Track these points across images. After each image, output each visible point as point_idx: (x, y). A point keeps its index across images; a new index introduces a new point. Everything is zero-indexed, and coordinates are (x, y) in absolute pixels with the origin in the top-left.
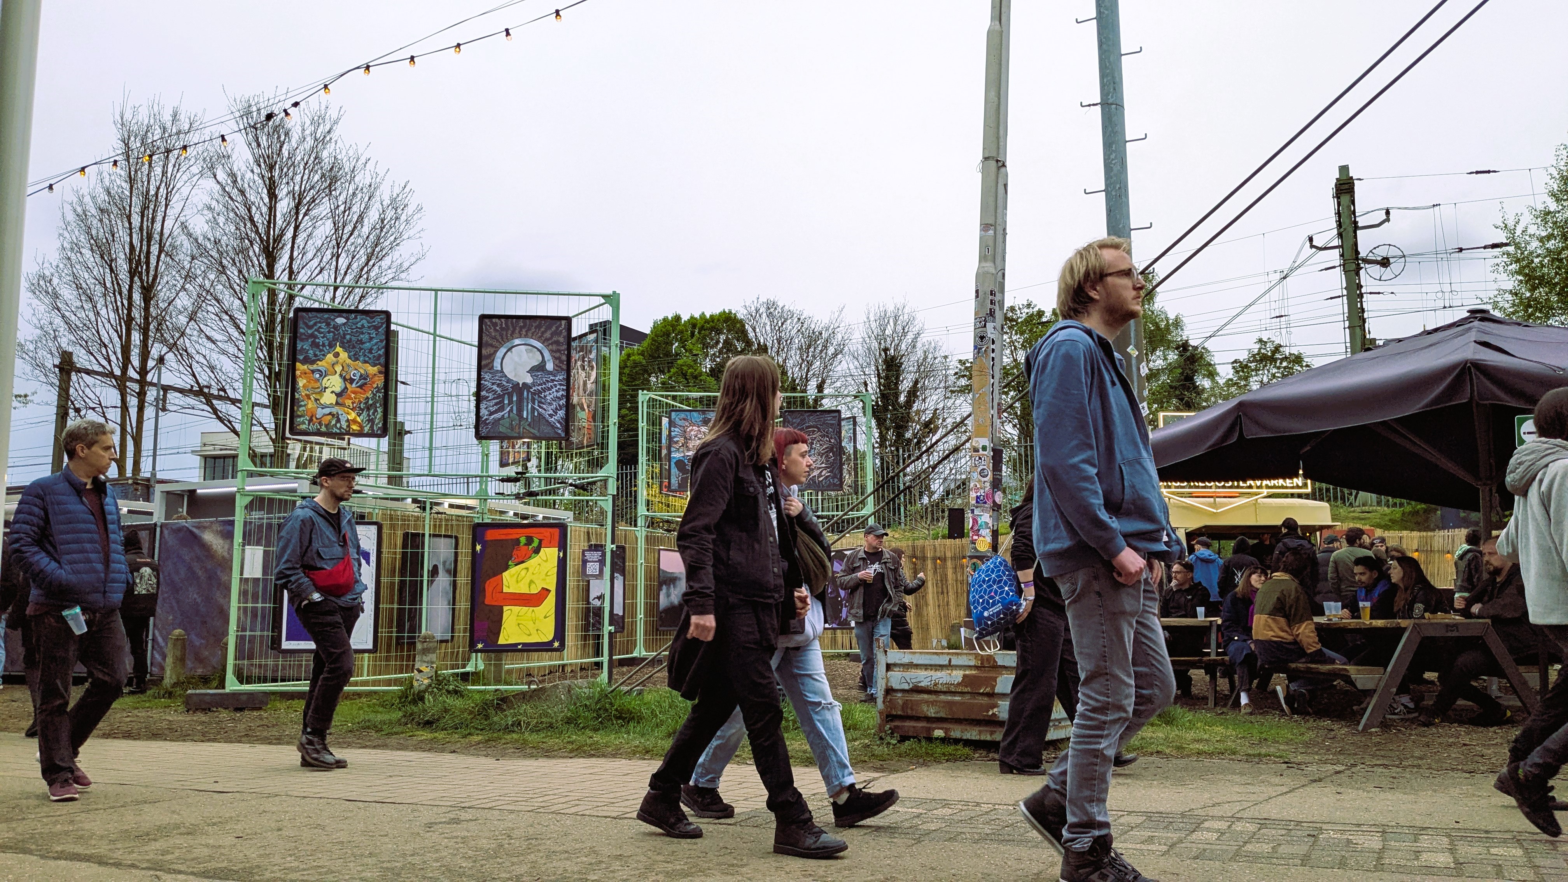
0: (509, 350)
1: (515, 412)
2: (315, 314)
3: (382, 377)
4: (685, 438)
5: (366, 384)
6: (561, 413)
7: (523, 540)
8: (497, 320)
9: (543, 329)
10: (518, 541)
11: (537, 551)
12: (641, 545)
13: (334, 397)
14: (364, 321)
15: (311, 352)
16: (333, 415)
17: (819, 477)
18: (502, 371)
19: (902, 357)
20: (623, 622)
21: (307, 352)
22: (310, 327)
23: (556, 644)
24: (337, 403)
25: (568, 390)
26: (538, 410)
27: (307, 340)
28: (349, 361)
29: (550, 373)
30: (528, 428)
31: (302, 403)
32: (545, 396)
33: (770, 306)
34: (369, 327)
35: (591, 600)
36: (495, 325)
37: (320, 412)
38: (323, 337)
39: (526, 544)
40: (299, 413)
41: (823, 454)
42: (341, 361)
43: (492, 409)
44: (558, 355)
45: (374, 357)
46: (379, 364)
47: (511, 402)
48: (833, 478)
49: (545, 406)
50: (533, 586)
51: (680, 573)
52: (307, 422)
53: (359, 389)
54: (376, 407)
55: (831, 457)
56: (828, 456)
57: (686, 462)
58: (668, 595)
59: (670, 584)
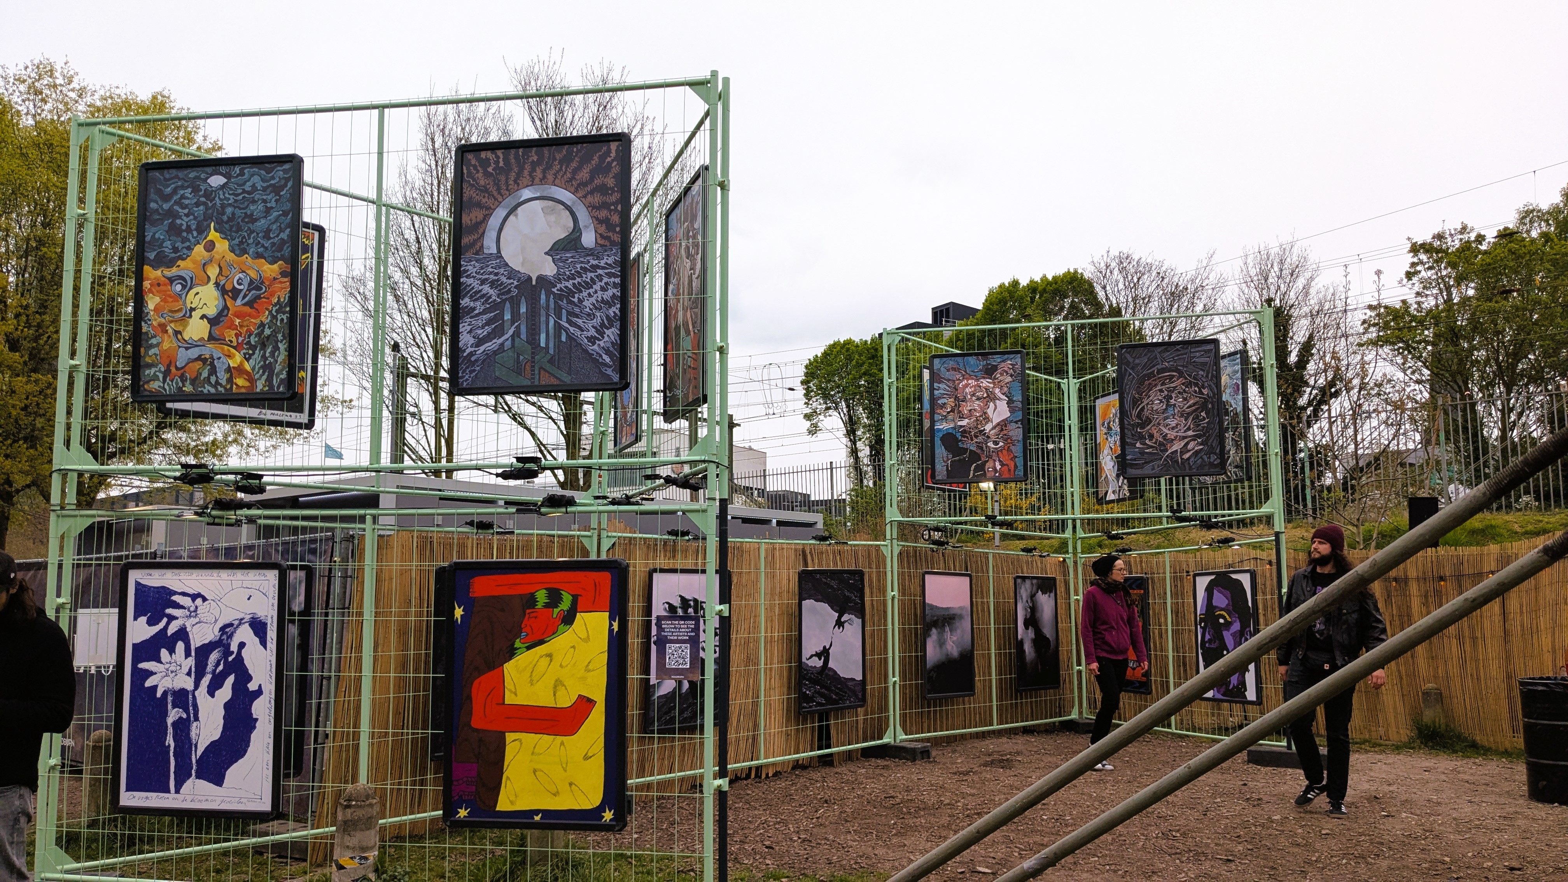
0: (513, 211)
1: (524, 336)
2: (174, 172)
3: (286, 282)
4: (956, 398)
5: (258, 297)
6: (612, 334)
7: (542, 596)
8: (489, 154)
9: (574, 165)
10: (531, 600)
11: (569, 619)
12: (892, 569)
13: (205, 325)
14: (256, 179)
15: (168, 244)
16: (204, 361)
17: (1182, 453)
18: (499, 255)
19: (1291, 307)
20: (864, 690)
21: (161, 246)
22: (166, 198)
23: (608, 815)
24: (211, 338)
25: (624, 287)
26: (566, 331)
27: (162, 221)
28: (231, 257)
29: (590, 252)
30: (548, 367)
31: (154, 341)
32: (581, 301)
33: (1123, 261)
34: (264, 189)
35: (804, 660)
36: (485, 163)
37: (183, 357)
38: (187, 215)
39: (547, 606)
40: (148, 360)
41: (1189, 414)
42: (217, 257)
43: (482, 333)
44: (603, 214)
45: (273, 244)
46: (282, 258)
47: (515, 317)
48: (1208, 453)
49: (580, 322)
50: (561, 692)
51: (961, 608)
52: (161, 376)
53: (247, 309)
54: (277, 342)
55: (1204, 419)
56: (1197, 417)
57: (958, 435)
58: (941, 643)
59: (944, 626)
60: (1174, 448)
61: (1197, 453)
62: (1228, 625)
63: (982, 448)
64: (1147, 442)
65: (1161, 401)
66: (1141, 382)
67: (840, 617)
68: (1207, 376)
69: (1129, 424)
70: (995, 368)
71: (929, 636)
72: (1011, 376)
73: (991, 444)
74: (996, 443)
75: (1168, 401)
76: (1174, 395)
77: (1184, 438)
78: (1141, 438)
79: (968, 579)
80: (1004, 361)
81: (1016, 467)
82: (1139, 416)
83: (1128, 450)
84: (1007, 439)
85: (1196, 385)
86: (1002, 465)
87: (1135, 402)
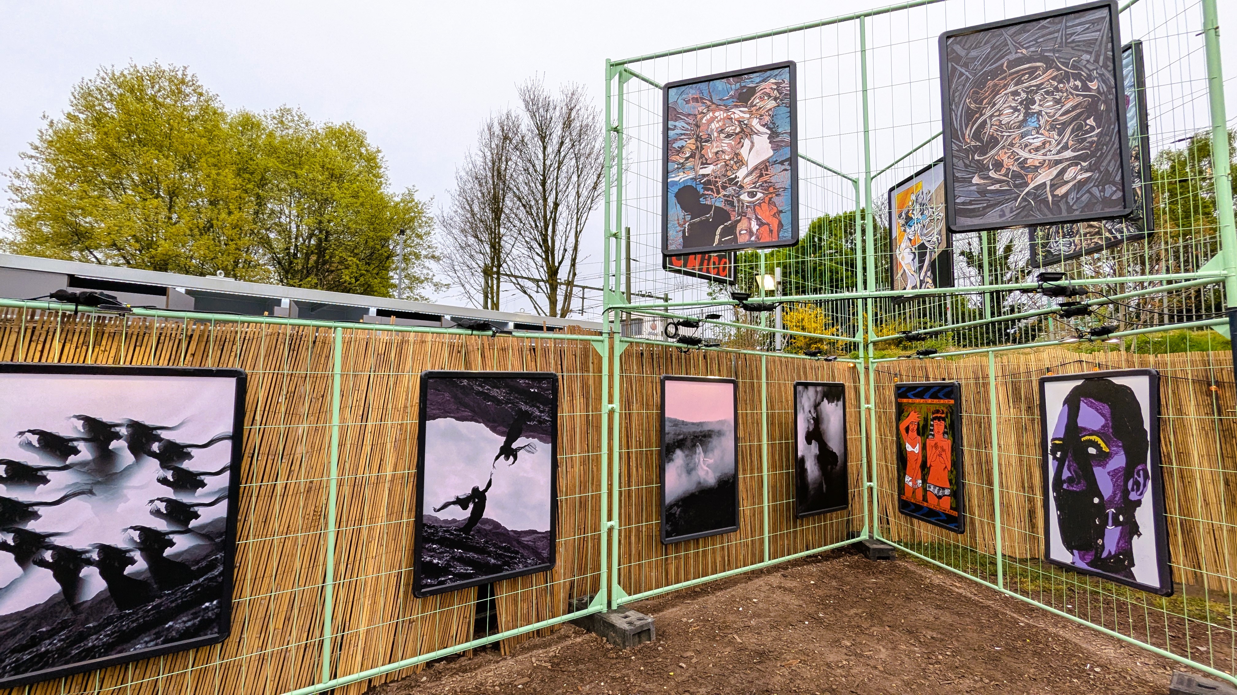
4: (698, 138)
12: (611, 372)
17: (1054, 187)
20: (552, 545)
41: (1065, 125)
48: (1102, 183)
51: (721, 422)
55: (1092, 129)
56: (1080, 127)
57: (700, 188)
58: (690, 470)
59: (694, 446)
60: (1039, 180)
61: (1081, 184)
62: (1103, 458)
63: (731, 204)
64: (992, 174)
65: (1016, 110)
66: (980, 83)
67: (508, 443)
68: (1096, 61)
69: (960, 150)
70: (752, 91)
71: (671, 460)
72: (775, 99)
73: (745, 197)
74: (752, 194)
75: (1027, 108)
76: (1037, 98)
77: (1057, 162)
78: (981, 168)
79: (731, 386)
80: (764, 81)
81: (781, 225)
82: (977, 135)
83: (959, 189)
84: (768, 187)
85: (1077, 77)
86: (761, 224)
87: (970, 115)
